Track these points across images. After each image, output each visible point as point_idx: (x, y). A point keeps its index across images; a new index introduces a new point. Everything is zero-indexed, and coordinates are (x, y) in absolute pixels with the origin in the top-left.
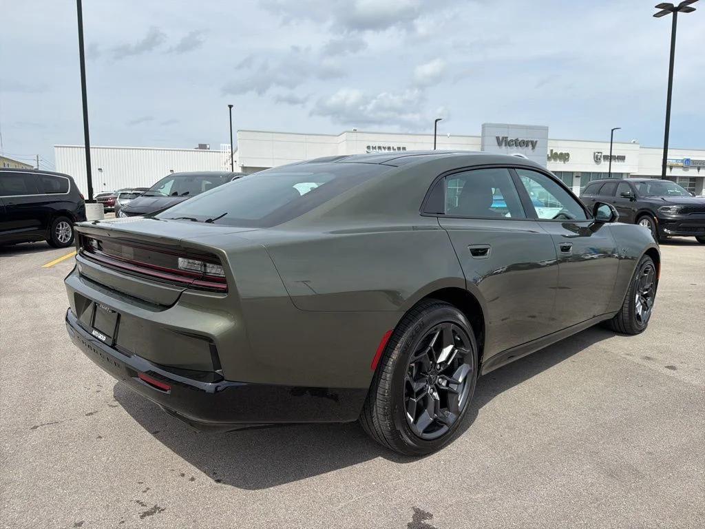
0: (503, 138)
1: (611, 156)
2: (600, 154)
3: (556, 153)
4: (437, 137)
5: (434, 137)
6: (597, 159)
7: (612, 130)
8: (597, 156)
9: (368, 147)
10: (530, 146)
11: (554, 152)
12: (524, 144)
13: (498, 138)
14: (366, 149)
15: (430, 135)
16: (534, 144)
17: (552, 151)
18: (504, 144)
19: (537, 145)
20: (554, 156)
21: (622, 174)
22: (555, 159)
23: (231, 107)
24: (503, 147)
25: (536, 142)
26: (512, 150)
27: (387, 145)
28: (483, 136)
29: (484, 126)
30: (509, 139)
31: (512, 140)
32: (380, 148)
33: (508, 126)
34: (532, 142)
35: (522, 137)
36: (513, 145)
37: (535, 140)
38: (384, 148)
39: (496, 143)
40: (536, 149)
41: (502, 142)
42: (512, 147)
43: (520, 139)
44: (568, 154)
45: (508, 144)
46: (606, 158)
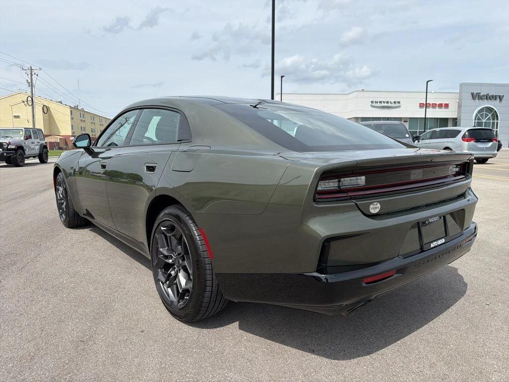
0: (477, 93)
9: (372, 102)
10: (498, 99)
12: (494, 98)
13: (472, 94)
14: (371, 104)
16: (501, 98)
18: (477, 98)
19: (504, 99)
23: (282, 77)
24: (477, 101)
25: (503, 96)
26: (484, 103)
27: (386, 100)
28: (460, 93)
29: (461, 85)
30: (481, 94)
31: (484, 96)
32: (381, 102)
33: (481, 85)
34: (500, 96)
35: (492, 93)
36: (485, 98)
37: (502, 95)
38: (384, 102)
39: (471, 98)
40: (503, 101)
41: (476, 96)
42: (483, 100)
43: (490, 94)
45: (481, 98)
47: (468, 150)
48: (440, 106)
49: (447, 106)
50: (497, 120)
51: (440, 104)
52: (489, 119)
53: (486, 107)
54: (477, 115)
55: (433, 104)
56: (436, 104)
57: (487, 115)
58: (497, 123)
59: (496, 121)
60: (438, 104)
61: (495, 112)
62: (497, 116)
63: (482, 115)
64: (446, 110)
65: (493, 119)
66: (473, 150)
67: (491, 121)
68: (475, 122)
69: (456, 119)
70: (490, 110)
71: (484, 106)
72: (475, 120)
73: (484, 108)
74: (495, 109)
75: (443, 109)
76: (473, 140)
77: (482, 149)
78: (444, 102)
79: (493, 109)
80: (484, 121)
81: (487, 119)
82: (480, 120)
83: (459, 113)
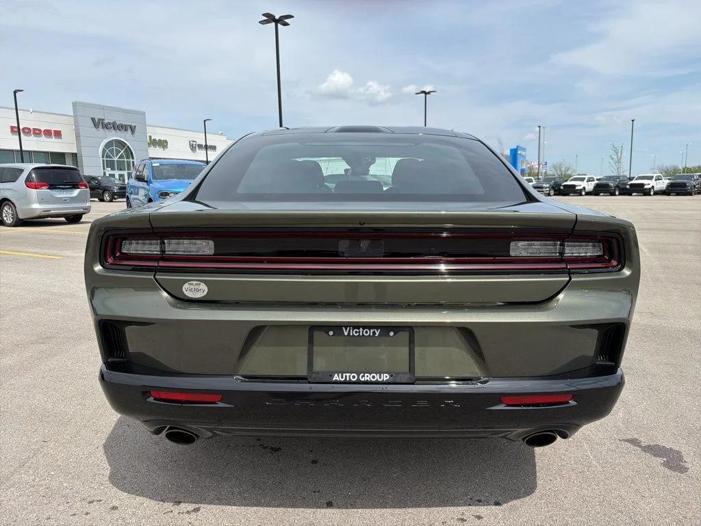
0: (99, 120)
1: (206, 145)
2: (194, 143)
3: (155, 140)
4: (19, 111)
5: (15, 111)
6: (193, 147)
7: (205, 121)
8: (193, 145)
10: (129, 130)
11: (152, 138)
12: (123, 128)
13: (93, 119)
15: (10, 108)
17: (150, 137)
18: (101, 127)
19: (137, 131)
20: (154, 143)
22: (154, 146)
24: (101, 130)
25: (135, 127)
26: (111, 133)
28: (75, 116)
29: (75, 105)
31: (109, 123)
33: (103, 108)
34: (131, 127)
35: (119, 120)
37: (133, 125)
39: (92, 125)
40: (136, 134)
41: (98, 123)
42: (111, 130)
43: (118, 123)
44: (166, 141)
45: (106, 126)
46: (200, 146)
47: (40, 203)
48: (48, 133)
49: (58, 134)
50: (133, 158)
51: (47, 131)
52: (121, 157)
53: (115, 140)
54: (104, 151)
55: (34, 129)
56: (40, 130)
57: (118, 152)
58: (133, 162)
59: (131, 160)
60: (43, 130)
61: (128, 147)
62: (132, 153)
63: (112, 151)
64: (59, 140)
65: (128, 158)
66: (48, 202)
67: (126, 160)
68: (103, 161)
69: (76, 154)
70: (121, 144)
71: (111, 139)
72: (103, 157)
73: (112, 141)
74: (128, 144)
75: (53, 139)
76: (44, 186)
77: (65, 201)
78: (53, 128)
79: (125, 143)
80: (116, 159)
81: (119, 158)
82: (110, 157)
83: (79, 146)
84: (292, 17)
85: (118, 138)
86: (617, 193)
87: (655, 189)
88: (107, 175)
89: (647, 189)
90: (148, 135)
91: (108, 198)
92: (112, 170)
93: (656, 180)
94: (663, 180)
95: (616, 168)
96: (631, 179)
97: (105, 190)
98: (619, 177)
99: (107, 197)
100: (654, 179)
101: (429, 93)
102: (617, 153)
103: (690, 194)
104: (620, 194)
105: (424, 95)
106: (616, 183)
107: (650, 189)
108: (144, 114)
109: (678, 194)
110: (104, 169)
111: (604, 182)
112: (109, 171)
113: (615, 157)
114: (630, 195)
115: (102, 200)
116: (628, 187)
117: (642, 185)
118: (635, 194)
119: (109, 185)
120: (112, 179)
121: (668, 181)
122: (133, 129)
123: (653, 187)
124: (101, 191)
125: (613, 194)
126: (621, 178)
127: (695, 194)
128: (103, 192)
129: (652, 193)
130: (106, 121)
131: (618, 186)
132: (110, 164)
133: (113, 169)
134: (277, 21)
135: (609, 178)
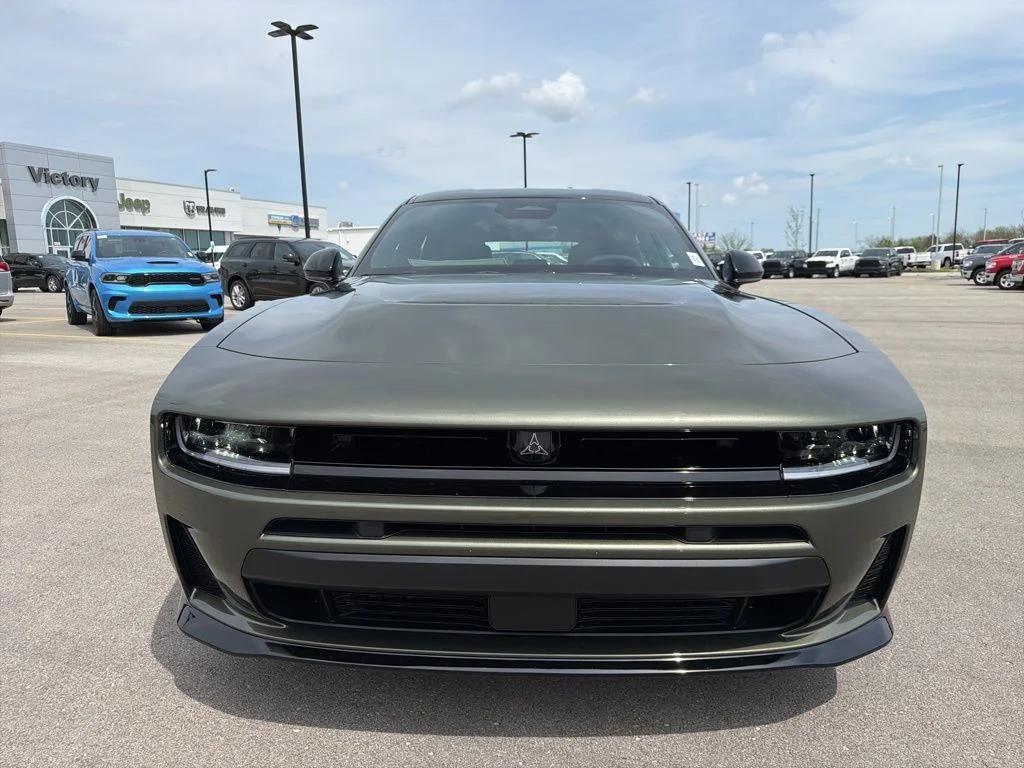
0: (41, 169)
1: (208, 208)
2: (191, 204)
3: (129, 200)
6: (189, 211)
7: (206, 172)
8: (189, 207)
10: (88, 185)
11: (126, 197)
12: (77, 181)
13: (31, 169)
17: (122, 195)
18: (43, 180)
19: (100, 186)
20: (127, 204)
21: (223, 232)
22: (129, 209)
24: (44, 185)
25: (97, 180)
26: (60, 190)
28: (2, 165)
30: (48, 172)
31: (57, 175)
34: (90, 180)
35: (73, 170)
36: (59, 182)
37: (94, 177)
39: (30, 178)
40: (99, 191)
41: (38, 175)
42: (59, 185)
43: (70, 174)
44: (147, 202)
45: (51, 180)
46: (200, 209)
50: (94, 226)
52: (77, 225)
53: (67, 200)
54: (49, 216)
57: (71, 218)
61: (87, 210)
62: (93, 220)
63: (61, 217)
65: (87, 226)
68: (48, 231)
69: (4, 221)
70: (77, 206)
71: (60, 199)
72: (47, 225)
73: (63, 201)
74: (87, 206)
79: (82, 205)
80: (68, 228)
81: (74, 226)
82: (59, 226)
83: (9, 209)
84: (315, 27)
85: (71, 198)
86: (791, 274)
87: (840, 269)
88: (55, 252)
89: (829, 269)
90: (119, 192)
91: (55, 287)
92: (62, 244)
93: (841, 257)
94: (851, 257)
95: (794, 240)
96: (810, 255)
97: (50, 274)
98: (794, 253)
99: (52, 285)
100: (839, 255)
101: (529, 135)
102: (796, 219)
103: (884, 275)
104: (795, 276)
105: (522, 138)
106: (790, 261)
107: (833, 269)
108: (110, 161)
109: (871, 275)
110: (49, 243)
111: (776, 259)
112: (57, 247)
113: (793, 224)
114: (810, 277)
115: (45, 290)
116: (805, 266)
117: (823, 264)
118: (817, 276)
119: (55, 267)
120: (63, 258)
121: (858, 258)
122: (94, 184)
123: (837, 265)
124: (43, 276)
125: (787, 276)
126: (797, 255)
127: (892, 275)
128: (47, 277)
129: (836, 274)
130: (51, 172)
131: (791, 266)
132: (60, 237)
133: (64, 243)
134: (294, 34)
135: (783, 254)
